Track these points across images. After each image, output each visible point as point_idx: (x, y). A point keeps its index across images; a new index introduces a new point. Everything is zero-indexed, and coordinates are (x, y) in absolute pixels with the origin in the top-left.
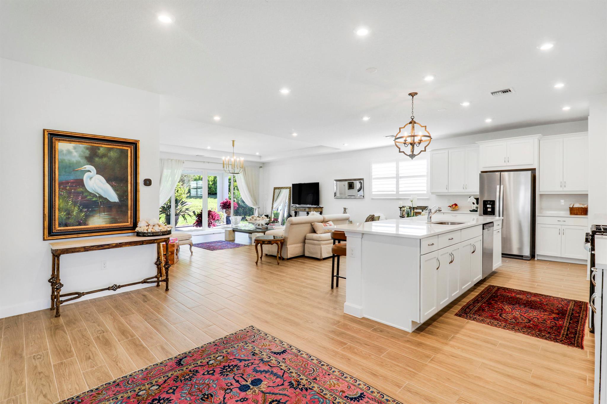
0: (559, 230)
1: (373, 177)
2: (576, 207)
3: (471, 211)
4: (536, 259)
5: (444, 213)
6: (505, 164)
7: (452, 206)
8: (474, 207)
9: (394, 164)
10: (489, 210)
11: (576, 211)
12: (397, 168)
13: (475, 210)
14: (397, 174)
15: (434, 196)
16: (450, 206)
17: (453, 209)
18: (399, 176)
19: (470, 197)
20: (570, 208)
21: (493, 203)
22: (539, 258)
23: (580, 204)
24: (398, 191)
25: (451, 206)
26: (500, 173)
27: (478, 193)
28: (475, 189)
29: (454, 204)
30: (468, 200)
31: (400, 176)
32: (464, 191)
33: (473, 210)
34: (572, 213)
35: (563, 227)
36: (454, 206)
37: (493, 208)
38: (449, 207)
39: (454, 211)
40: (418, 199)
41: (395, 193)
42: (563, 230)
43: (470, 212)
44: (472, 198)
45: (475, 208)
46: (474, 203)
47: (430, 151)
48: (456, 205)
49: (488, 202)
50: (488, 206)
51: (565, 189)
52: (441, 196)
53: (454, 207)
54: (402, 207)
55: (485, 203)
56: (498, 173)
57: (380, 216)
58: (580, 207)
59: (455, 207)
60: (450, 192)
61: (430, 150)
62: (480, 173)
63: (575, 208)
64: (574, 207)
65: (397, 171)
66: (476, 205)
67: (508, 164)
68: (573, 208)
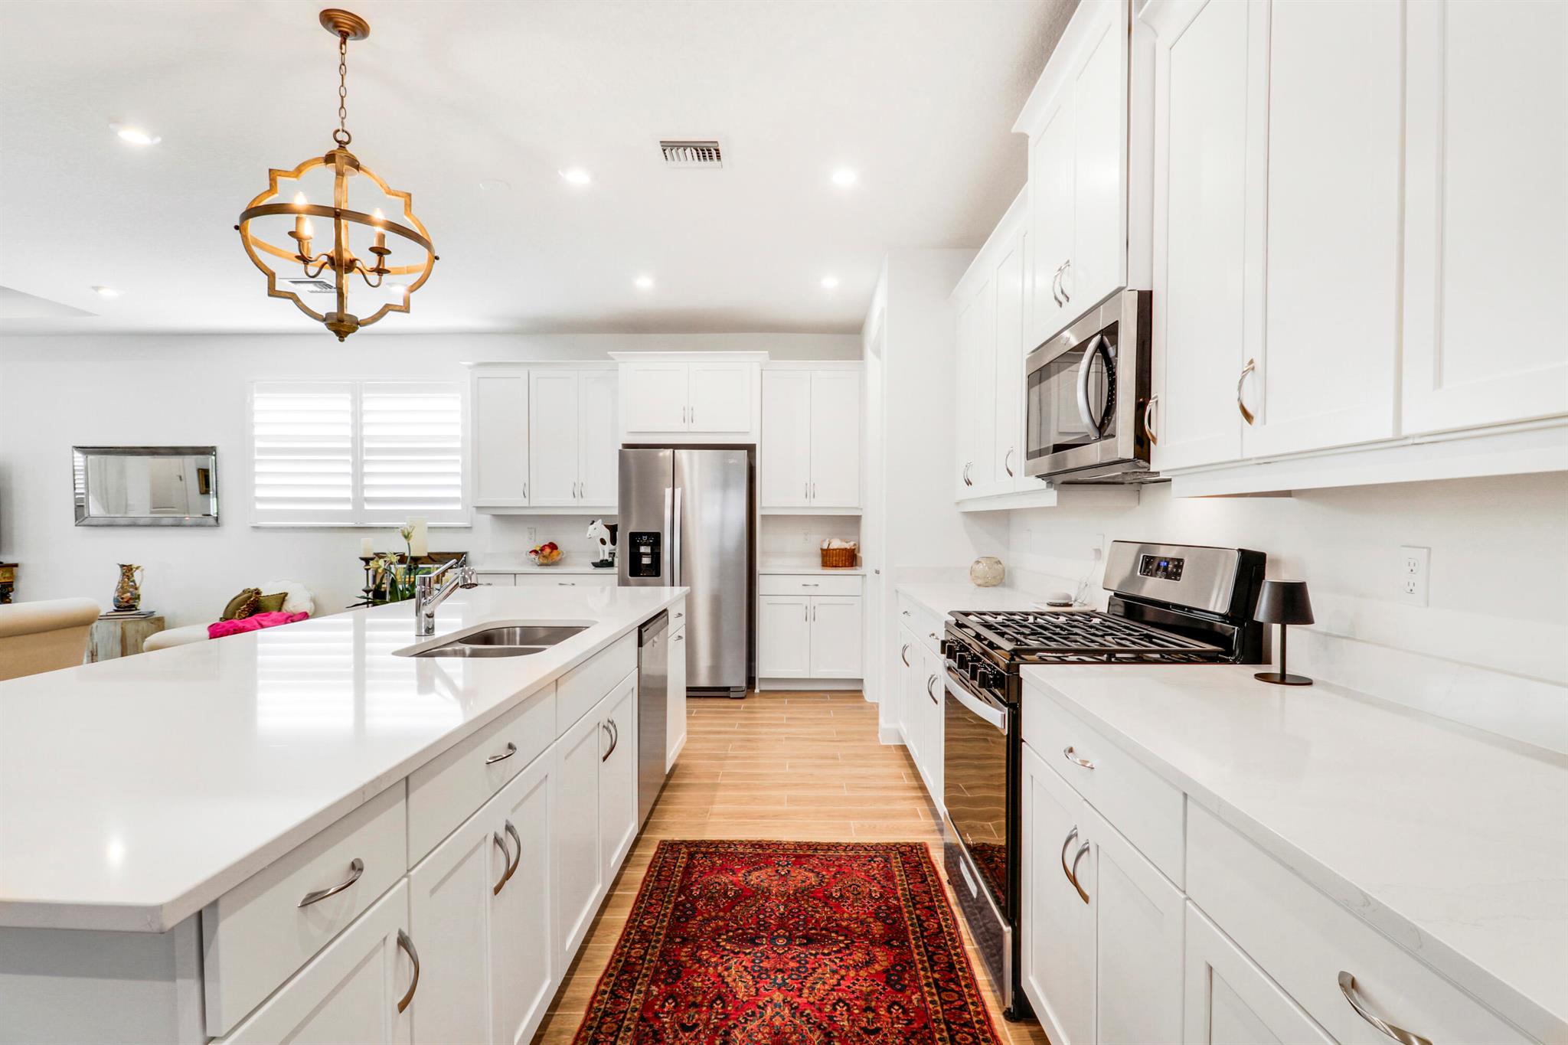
0: (806, 608)
1: (258, 444)
2: (836, 547)
3: (596, 565)
4: (757, 691)
5: (515, 574)
6: (684, 428)
7: (542, 549)
8: (604, 551)
9: (343, 402)
10: (646, 561)
11: (834, 558)
12: (357, 415)
13: (607, 560)
14: (357, 440)
15: (485, 519)
16: (535, 552)
17: (545, 562)
18: (362, 447)
19: (593, 522)
20: (822, 550)
21: (655, 540)
22: (764, 688)
23: (842, 540)
24: (359, 500)
25: (538, 549)
26: (674, 452)
27: (616, 512)
28: (606, 498)
29: (547, 543)
30: (589, 533)
31: (366, 445)
32: (573, 502)
33: (602, 561)
34: (826, 563)
35: (815, 601)
36: (548, 550)
37: (656, 556)
38: (533, 556)
39: (547, 565)
40: (429, 528)
41: (349, 507)
42: (814, 608)
43: (592, 569)
44: (599, 523)
45: (607, 557)
46: (603, 542)
47: (470, 367)
48: (553, 547)
49: (641, 539)
50: (643, 549)
51: (815, 503)
52: (507, 519)
53: (548, 554)
54: (372, 556)
55: (635, 539)
56: (669, 452)
57: (286, 594)
58: (843, 547)
59: (551, 553)
60: (533, 507)
61: (471, 363)
62: (621, 448)
63: (833, 550)
64: (831, 547)
65: (357, 424)
66: (609, 547)
67: (693, 428)
68: (828, 550)
